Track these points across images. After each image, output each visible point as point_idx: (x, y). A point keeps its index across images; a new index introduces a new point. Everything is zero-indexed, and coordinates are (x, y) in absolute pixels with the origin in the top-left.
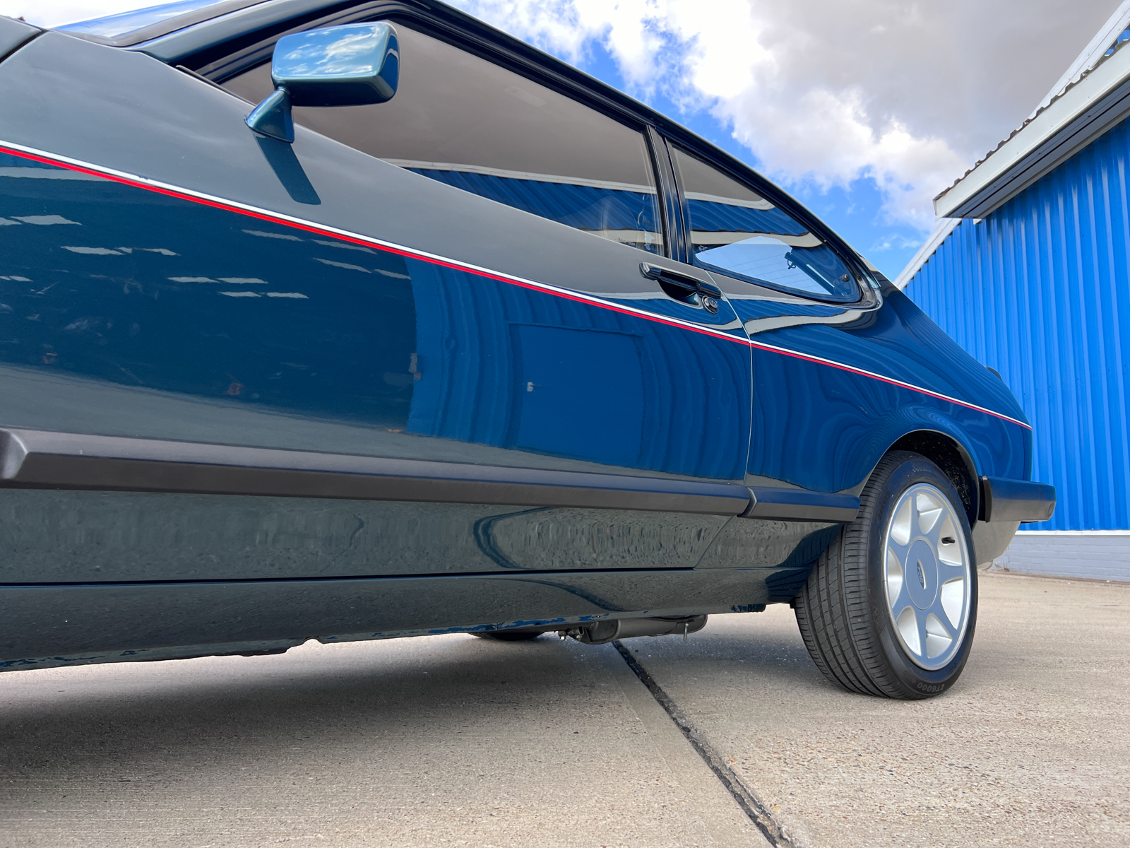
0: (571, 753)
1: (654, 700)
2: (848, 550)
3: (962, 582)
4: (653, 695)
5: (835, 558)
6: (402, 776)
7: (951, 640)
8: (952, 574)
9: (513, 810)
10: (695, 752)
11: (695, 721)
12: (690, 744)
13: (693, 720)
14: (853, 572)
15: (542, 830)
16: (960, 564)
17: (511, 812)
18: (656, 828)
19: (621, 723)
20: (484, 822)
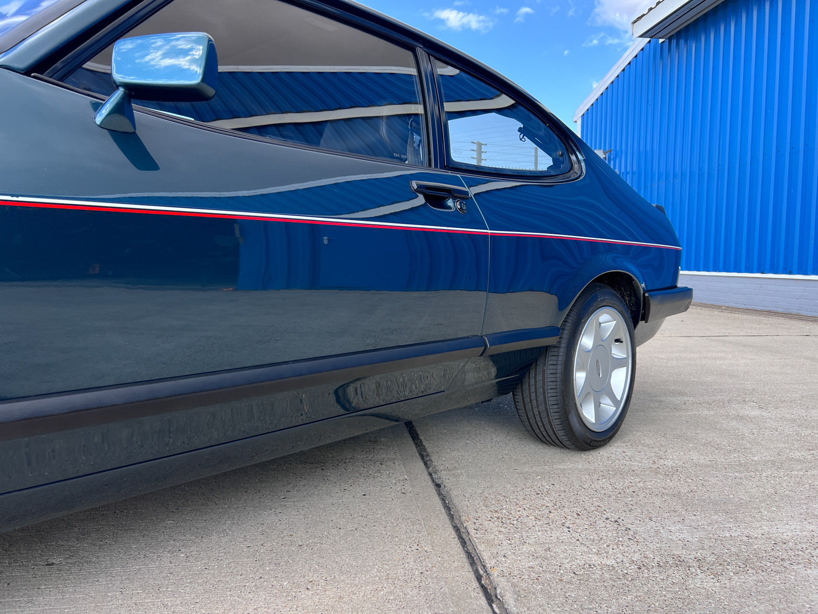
0: (361, 518)
1: (417, 454)
2: (551, 360)
3: (625, 368)
4: (417, 448)
5: (542, 365)
6: (245, 550)
7: (615, 408)
8: (619, 363)
9: (322, 582)
10: (443, 511)
11: (444, 478)
12: (440, 502)
13: (444, 477)
14: (553, 376)
15: (341, 604)
16: (625, 356)
17: (320, 585)
18: (416, 597)
19: (394, 482)
20: (303, 596)
